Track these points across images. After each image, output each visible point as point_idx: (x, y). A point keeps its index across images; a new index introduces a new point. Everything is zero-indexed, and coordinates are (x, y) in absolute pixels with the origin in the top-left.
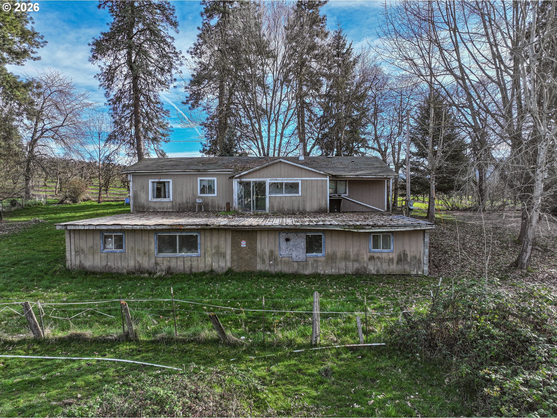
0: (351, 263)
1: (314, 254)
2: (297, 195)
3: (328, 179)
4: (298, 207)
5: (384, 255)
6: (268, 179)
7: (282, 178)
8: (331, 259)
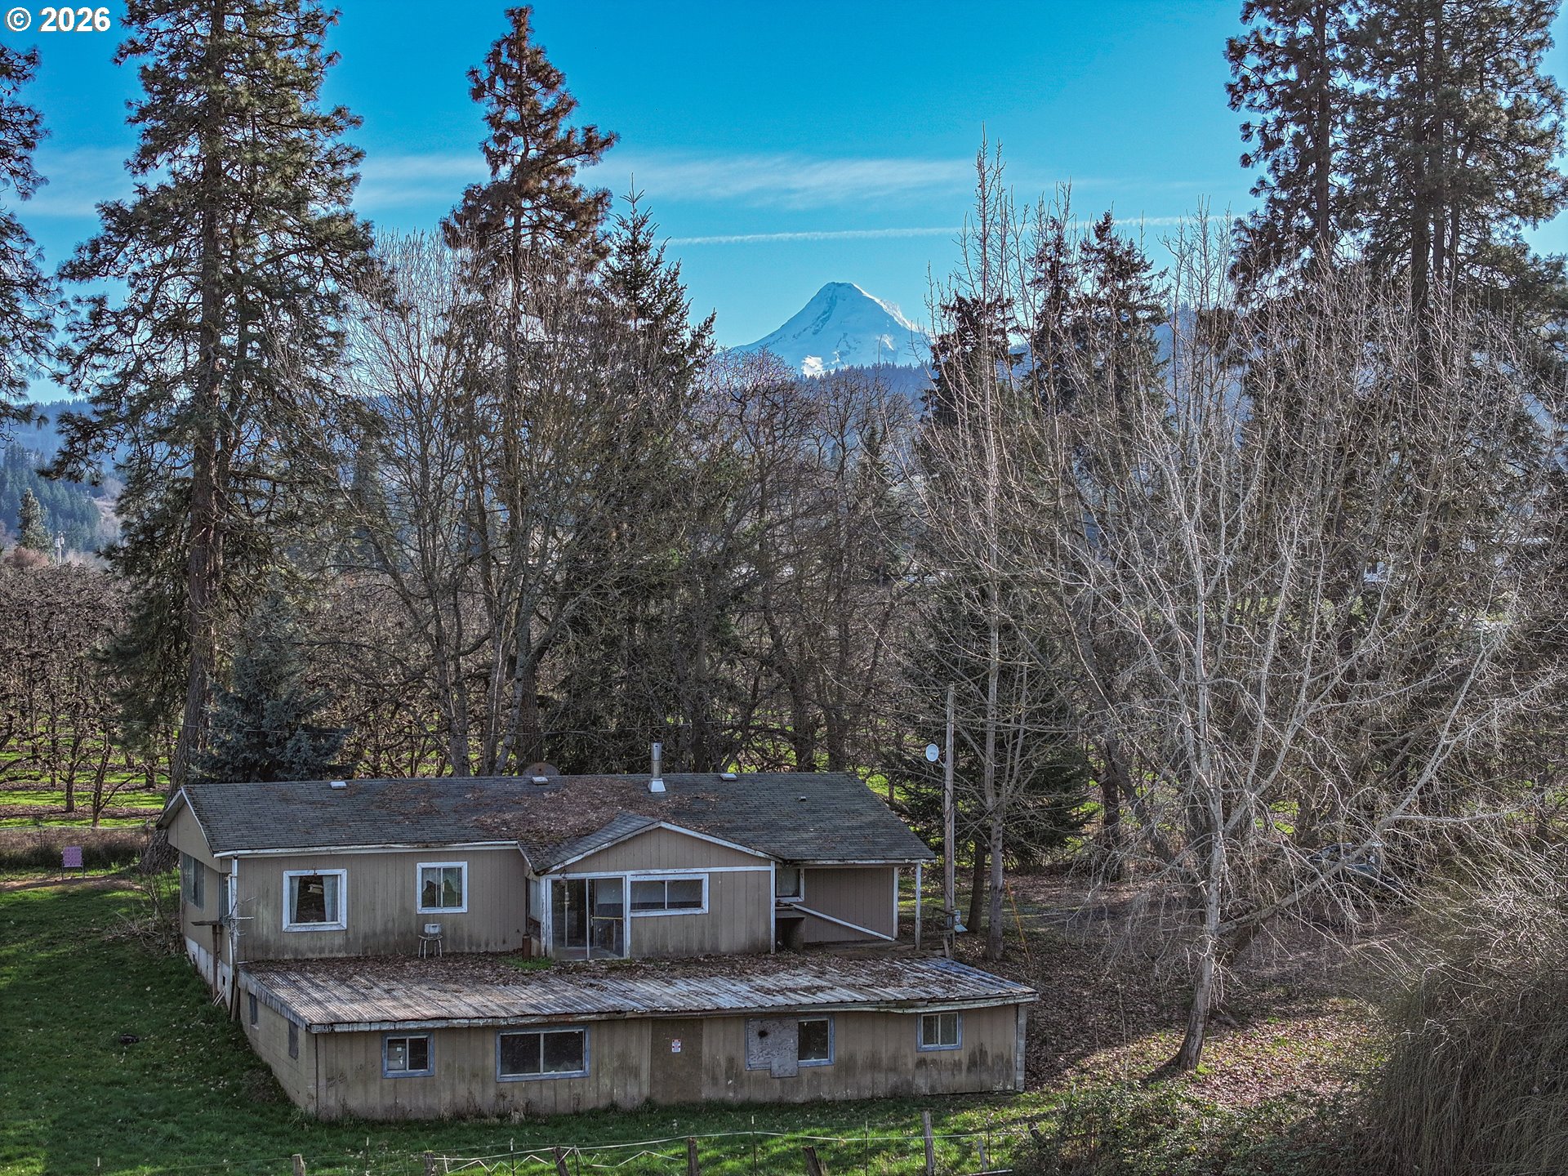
0: (883, 1075)
1: (813, 1060)
2: (698, 911)
3: (772, 868)
4: (701, 942)
5: (945, 1056)
6: (628, 873)
7: (663, 869)
8: (846, 1067)
